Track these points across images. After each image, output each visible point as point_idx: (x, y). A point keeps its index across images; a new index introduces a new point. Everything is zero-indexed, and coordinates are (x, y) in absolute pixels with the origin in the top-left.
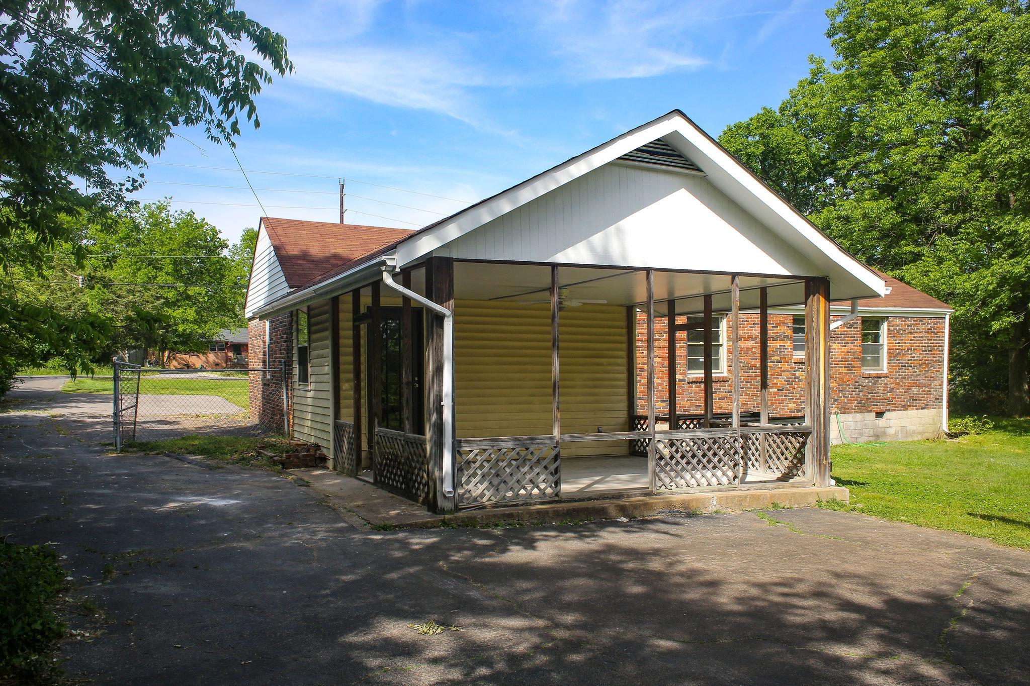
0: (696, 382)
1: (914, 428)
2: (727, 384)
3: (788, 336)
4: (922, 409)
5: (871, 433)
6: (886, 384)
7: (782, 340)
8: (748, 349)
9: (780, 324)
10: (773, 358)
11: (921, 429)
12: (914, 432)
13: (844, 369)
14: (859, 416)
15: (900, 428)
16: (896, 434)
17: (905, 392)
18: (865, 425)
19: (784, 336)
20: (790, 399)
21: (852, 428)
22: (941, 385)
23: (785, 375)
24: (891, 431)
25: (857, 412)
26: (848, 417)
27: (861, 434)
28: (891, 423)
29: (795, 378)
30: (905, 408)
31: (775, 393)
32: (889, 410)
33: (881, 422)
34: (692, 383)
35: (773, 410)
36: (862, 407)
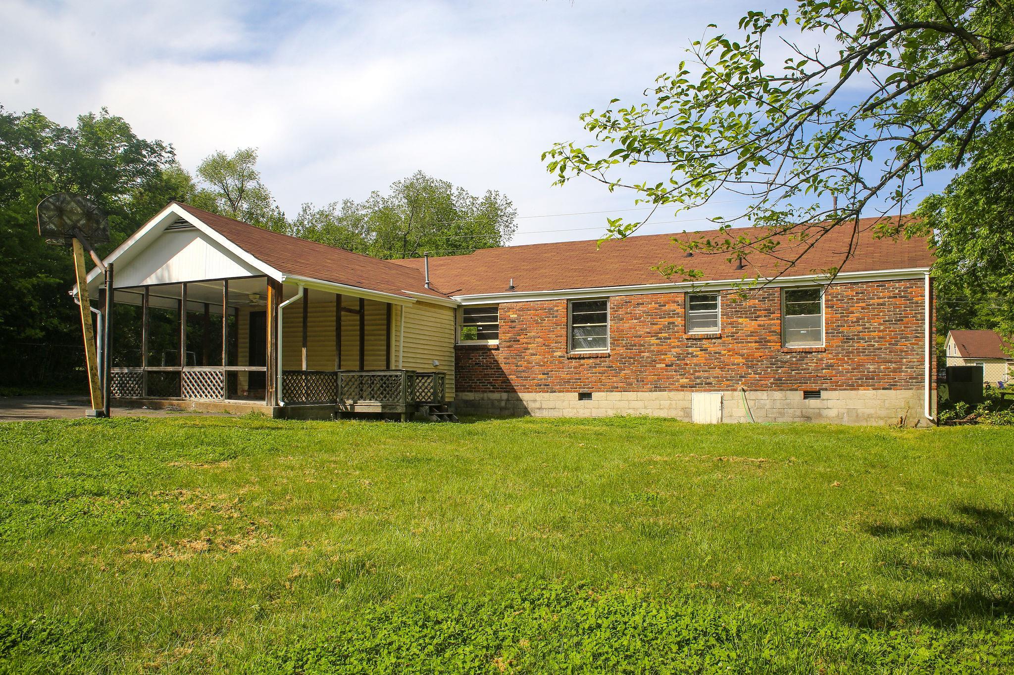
0: (575, 358)
1: (872, 411)
2: (607, 359)
3: (678, 313)
4: (884, 389)
5: (798, 413)
6: (821, 360)
7: (671, 317)
8: (631, 328)
9: (668, 303)
10: (660, 335)
11: (883, 413)
12: (869, 417)
13: (753, 344)
14: (778, 395)
15: (845, 411)
16: (839, 416)
17: (853, 369)
18: (788, 404)
19: (673, 314)
20: (681, 375)
21: (768, 407)
22: (922, 362)
23: (674, 351)
24: (832, 413)
25: (775, 390)
26: (763, 395)
27: (782, 414)
28: (830, 404)
29: (688, 354)
30: (853, 387)
31: (662, 369)
32: (826, 390)
33: (813, 402)
34: (571, 358)
35: (661, 384)
36: (779, 384)
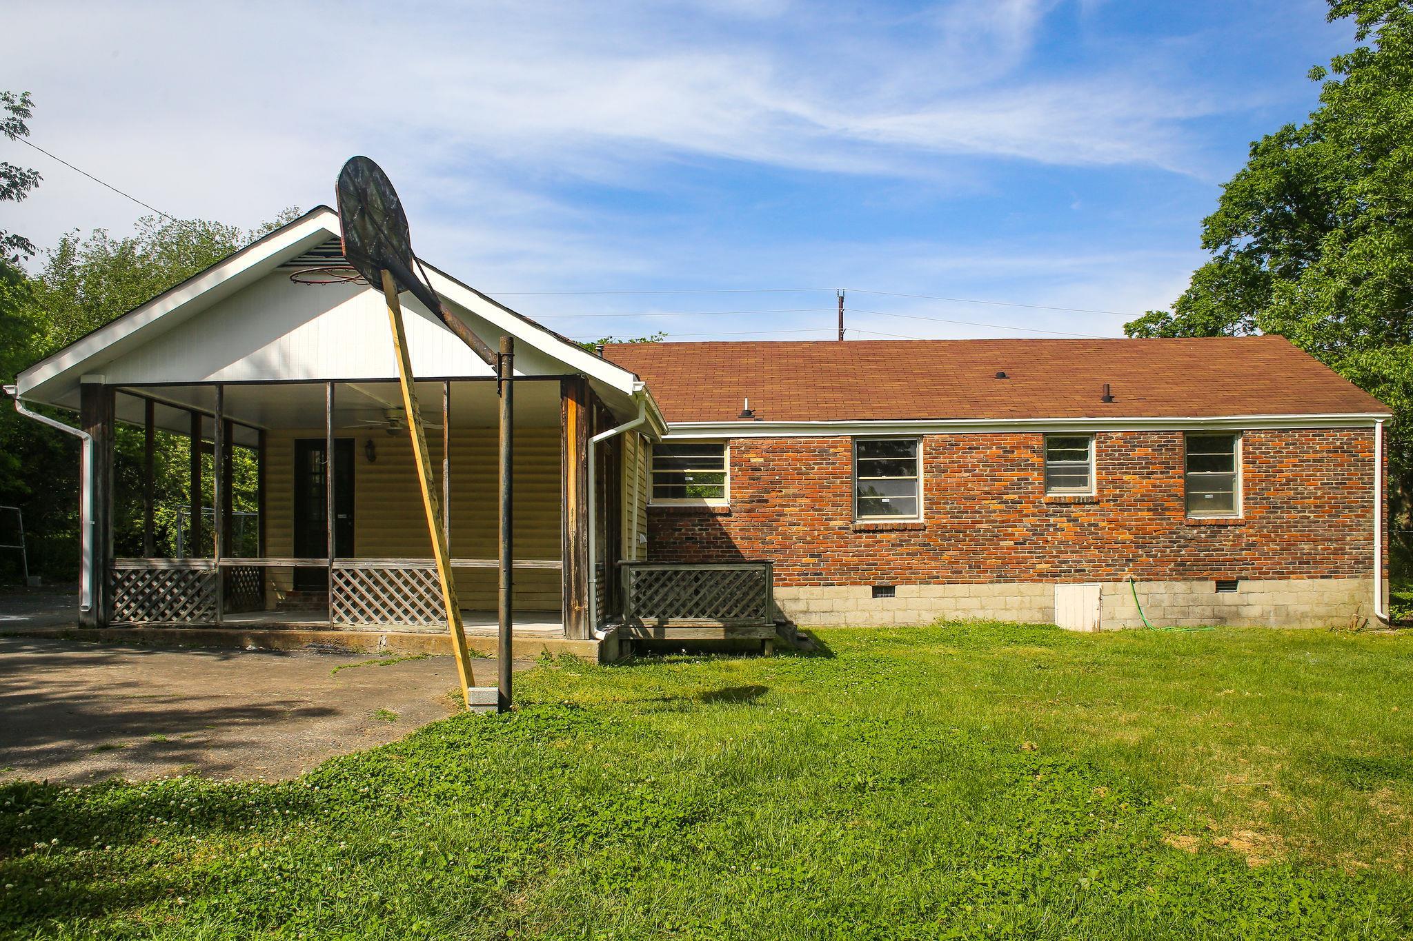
0: (868, 531)
1: (1306, 608)
2: (921, 534)
3: (1034, 465)
4: (1322, 577)
5: (1208, 612)
6: (1240, 536)
7: (1023, 470)
8: (959, 485)
9: (1018, 448)
10: (1005, 497)
11: (1321, 610)
12: (1304, 616)
13: (1145, 513)
14: (1180, 586)
15: (1272, 608)
16: (1264, 616)
17: (1282, 549)
18: (1194, 600)
19: (1026, 465)
20: (1039, 557)
21: (1166, 603)
22: (1370, 539)
23: (1028, 522)
24: (1255, 611)
25: (1176, 580)
26: (1158, 587)
27: (1186, 615)
28: (1251, 598)
29: (1049, 526)
30: (1282, 575)
31: (1008, 548)
32: (1246, 578)
33: (1228, 597)
34: (860, 531)
35: (1006, 572)
36: (1183, 572)
